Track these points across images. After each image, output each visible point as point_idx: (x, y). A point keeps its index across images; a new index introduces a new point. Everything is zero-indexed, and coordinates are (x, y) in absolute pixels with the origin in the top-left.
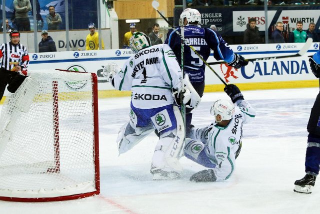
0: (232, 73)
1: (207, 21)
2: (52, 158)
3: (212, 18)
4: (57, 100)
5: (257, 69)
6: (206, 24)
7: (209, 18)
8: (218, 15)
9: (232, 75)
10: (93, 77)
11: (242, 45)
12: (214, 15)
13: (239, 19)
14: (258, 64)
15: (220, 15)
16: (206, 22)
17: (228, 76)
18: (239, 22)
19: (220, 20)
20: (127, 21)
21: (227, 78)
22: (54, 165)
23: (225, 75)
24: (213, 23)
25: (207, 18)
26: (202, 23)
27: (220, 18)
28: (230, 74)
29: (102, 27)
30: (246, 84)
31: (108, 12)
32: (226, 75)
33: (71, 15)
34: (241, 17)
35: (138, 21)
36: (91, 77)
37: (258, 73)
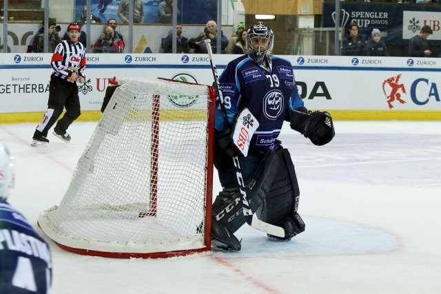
0: (398, 96)
1: (367, 22)
2: (147, 199)
3: (375, 19)
4: (158, 119)
5: (433, 92)
6: (366, 26)
7: (370, 19)
8: (383, 15)
9: (398, 99)
10: (210, 90)
11: (414, 58)
12: (378, 15)
13: (411, 22)
14: (434, 86)
15: (386, 15)
16: (366, 24)
17: (392, 99)
18: (411, 27)
19: (386, 22)
20: (258, 17)
21: (391, 103)
22: (148, 208)
23: (388, 97)
24: (376, 26)
25: (367, 18)
26: (360, 24)
27: (385, 19)
28: (396, 98)
29: (223, 24)
30: (417, 112)
31: (232, 3)
32: (390, 98)
33: (181, 4)
34: (414, 20)
35: (272, 17)
36: (208, 91)
37: (433, 97)
